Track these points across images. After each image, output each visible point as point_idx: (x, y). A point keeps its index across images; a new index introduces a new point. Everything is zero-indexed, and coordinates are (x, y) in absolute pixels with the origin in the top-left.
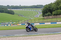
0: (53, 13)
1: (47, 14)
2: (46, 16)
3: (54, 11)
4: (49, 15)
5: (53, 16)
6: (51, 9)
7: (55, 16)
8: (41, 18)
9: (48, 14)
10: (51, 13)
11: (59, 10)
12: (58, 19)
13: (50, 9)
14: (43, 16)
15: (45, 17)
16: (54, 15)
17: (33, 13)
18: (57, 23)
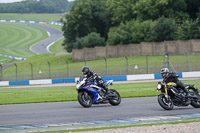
0: (109, 34)
1: (85, 39)
2: (80, 47)
3: (117, 24)
4: (92, 45)
5: (109, 47)
6: (102, 15)
7: (122, 49)
8: (62, 58)
9: (90, 41)
10: (104, 35)
11: (136, 23)
12: (131, 61)
13: (96, 18)
14: (69, 49)
15: (78, 54)
16: (117, 42)
17: (23, 35)
18: (129, 77)
